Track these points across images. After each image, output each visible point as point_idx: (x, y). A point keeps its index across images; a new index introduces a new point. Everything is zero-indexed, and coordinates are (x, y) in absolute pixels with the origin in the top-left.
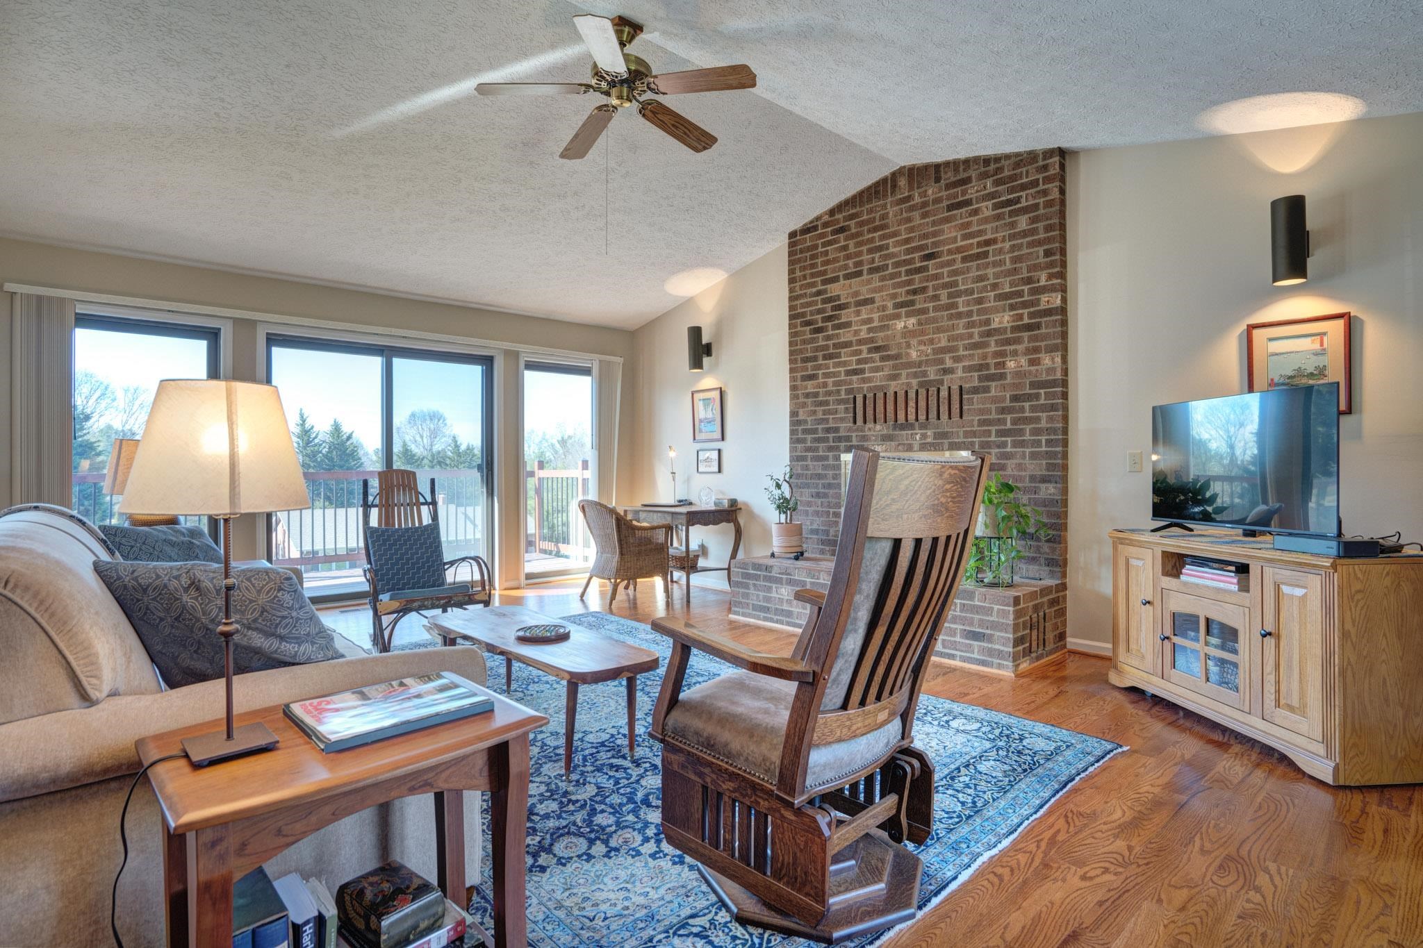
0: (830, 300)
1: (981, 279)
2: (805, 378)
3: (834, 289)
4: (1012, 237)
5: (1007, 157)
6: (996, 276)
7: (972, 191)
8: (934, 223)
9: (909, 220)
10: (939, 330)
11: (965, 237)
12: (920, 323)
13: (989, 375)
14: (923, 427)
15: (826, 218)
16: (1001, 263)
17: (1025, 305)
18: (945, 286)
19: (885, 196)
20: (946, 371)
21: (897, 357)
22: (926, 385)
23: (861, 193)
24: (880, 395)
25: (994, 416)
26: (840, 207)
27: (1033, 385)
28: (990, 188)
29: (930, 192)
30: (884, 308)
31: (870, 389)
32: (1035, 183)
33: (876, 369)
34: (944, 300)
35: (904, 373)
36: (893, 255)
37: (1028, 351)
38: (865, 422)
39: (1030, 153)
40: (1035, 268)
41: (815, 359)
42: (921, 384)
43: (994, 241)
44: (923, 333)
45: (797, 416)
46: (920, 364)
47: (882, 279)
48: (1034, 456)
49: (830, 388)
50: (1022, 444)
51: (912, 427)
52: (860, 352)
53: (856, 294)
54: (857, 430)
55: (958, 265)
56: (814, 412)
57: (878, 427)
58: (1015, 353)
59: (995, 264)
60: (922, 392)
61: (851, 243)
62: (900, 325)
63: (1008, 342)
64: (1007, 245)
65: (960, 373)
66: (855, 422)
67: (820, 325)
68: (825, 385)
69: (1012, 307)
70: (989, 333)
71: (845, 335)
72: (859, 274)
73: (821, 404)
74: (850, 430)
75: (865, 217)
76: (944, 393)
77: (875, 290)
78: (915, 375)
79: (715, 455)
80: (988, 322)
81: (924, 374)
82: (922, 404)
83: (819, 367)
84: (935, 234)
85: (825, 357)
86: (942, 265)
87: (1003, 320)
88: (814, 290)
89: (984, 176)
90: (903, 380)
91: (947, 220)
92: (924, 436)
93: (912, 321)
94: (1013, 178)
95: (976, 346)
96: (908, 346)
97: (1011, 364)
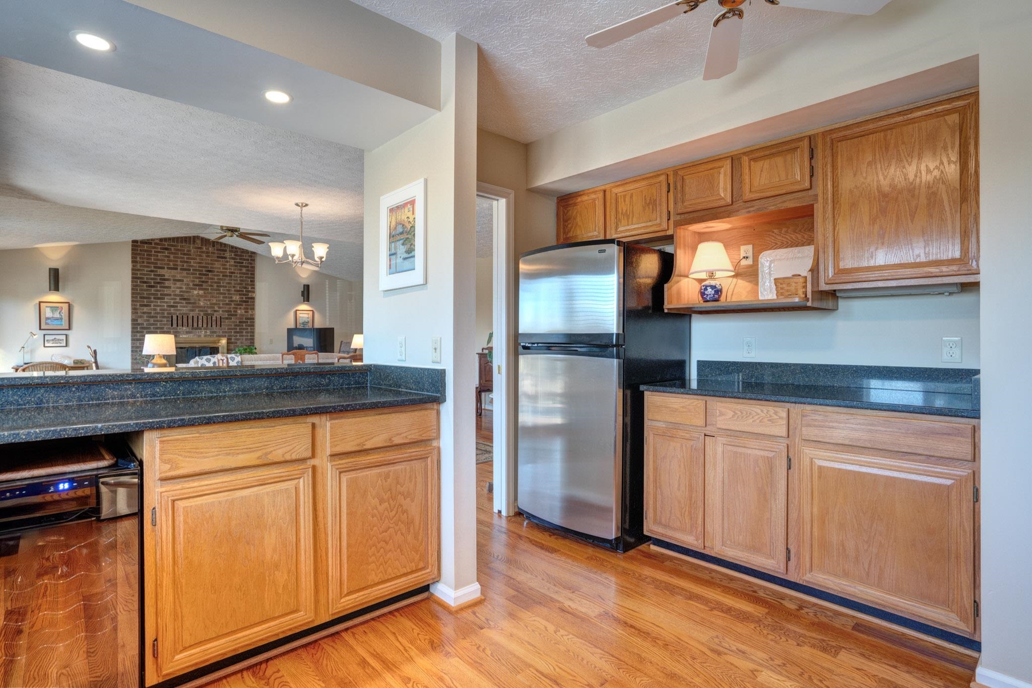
0: (159, 275)
1: (229, 283)
2: (141, 305)
3: (160, 272)
4: (240, 273)
5: (239, 249)
6: (235, 284)
7: (227, 254)
8: (211, 260)
9: (200, 256)
10: (213, 297)
11: (224, 269)
12: (204, 293)
13: (231, 315)
14: (205, 329)
15: (158, 241)
16: (237, 280)
17: (244, 295)
18: (216, 283)
19: (190, 243)
20: (215, 311)
21: (194, 303)
22: (207, 315)
23: (178, 238)
24: (185, 317)
25: (233, 327)
26: (166, 240)
27: (246, 319)
28: (233, 256)
29: (210, 249)
30: (188, 285)
31: (180, 314)
32: (248, 260)
33: (184, 307)
34: (215, 287)
35: (197, 310)
36: (192, 266)
37: (245, 309)
38: (177, 326)
39: (247, 250)
40: (247, 284)
41: (149, 298)
42: (204, 314)
43: (234, 273)
44: (206, 297)
45: (137, 321)
46: (204, 307)
47: (188, 274)
48: (246, 339)
49: (158, 311)
50: (242, 336)
51: (200, 329)
52: (175, 299)
53: (174, 276)
54: (174, 329)
55: (221, 277)
56: (148, 321)
57: (184, 328)
58: (240, 308)
59: (234, 280)
60: (205, 318)
61: (172, 256)
62: (196, 292)
63: (238, 305)
64: (239, 275)
65: (221, 312)
66: (172, 326)
67: (153, 284)
68: (155, 310)
69: (240, 295)
70: (232, 301)
71: (166, 291)
72: (176, 269)
73: (153, 317)
74: (169, 328)
75: (179, 248)
76: (214, 318)
77: (184, 277)
78: (202, 311)
79: (64, 337)
80: (231, 297)
81: (207, 311)
82: (205, 321)
83: (152, 302)
84: (212, 264)
85: (155, 298)
86: (215, 275)
87: (237, 298)
88: (149, 269)
89: (231, 251)
90: (197, 311)
91: (217, 261)
92: (206, 332)
93: (201, 292)
94: (241, 256)
95: (227, 304)
96: (199, 300)
97: (239, 312)
